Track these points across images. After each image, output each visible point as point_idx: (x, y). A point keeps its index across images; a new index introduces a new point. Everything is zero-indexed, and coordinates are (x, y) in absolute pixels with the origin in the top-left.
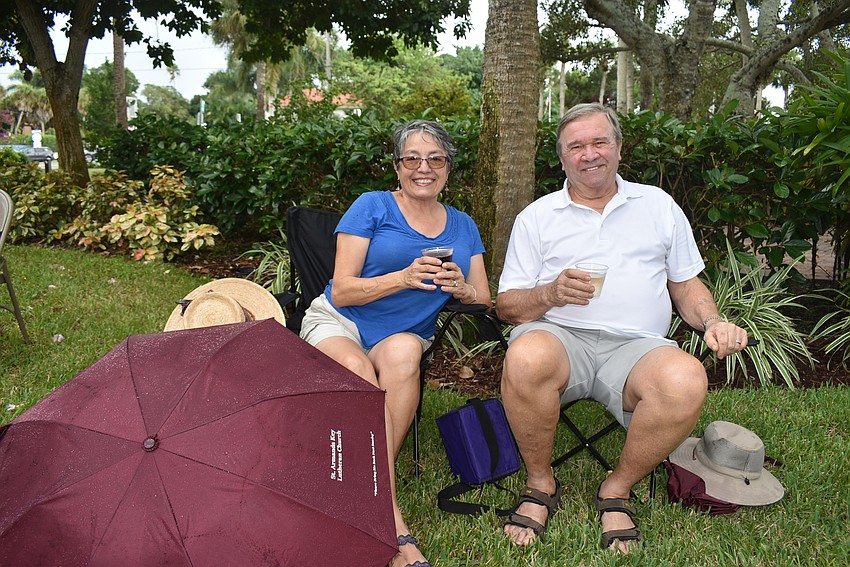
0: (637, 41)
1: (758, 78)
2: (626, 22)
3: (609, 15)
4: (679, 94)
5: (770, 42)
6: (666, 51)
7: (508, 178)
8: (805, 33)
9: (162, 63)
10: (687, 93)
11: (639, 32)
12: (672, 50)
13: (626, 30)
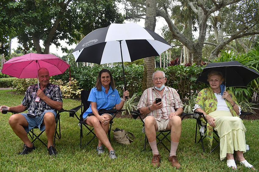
0: (186, 44)
1: (218, 52)
2: (183, 39)
3: (178, 38)
4: (197, 57)
5: (221, 43)
6: (194, 46)
7: (149, 80)
8: (229, 41)
9: (65, 52)
10: (199, 56)
11: (186, 41)
12: (195, 45)
13: (183, 41)
